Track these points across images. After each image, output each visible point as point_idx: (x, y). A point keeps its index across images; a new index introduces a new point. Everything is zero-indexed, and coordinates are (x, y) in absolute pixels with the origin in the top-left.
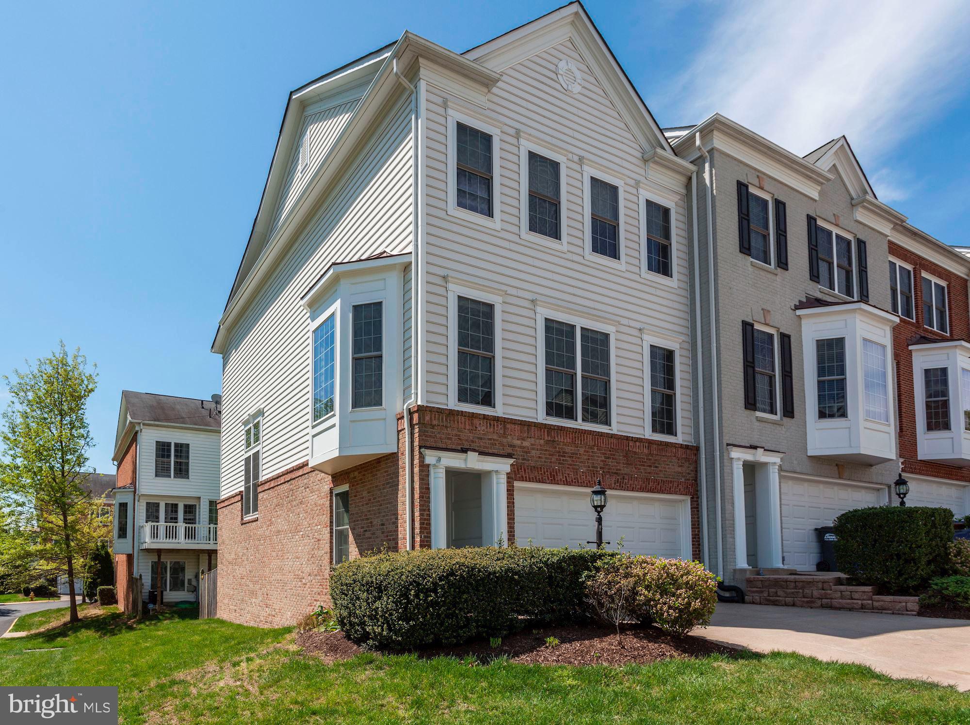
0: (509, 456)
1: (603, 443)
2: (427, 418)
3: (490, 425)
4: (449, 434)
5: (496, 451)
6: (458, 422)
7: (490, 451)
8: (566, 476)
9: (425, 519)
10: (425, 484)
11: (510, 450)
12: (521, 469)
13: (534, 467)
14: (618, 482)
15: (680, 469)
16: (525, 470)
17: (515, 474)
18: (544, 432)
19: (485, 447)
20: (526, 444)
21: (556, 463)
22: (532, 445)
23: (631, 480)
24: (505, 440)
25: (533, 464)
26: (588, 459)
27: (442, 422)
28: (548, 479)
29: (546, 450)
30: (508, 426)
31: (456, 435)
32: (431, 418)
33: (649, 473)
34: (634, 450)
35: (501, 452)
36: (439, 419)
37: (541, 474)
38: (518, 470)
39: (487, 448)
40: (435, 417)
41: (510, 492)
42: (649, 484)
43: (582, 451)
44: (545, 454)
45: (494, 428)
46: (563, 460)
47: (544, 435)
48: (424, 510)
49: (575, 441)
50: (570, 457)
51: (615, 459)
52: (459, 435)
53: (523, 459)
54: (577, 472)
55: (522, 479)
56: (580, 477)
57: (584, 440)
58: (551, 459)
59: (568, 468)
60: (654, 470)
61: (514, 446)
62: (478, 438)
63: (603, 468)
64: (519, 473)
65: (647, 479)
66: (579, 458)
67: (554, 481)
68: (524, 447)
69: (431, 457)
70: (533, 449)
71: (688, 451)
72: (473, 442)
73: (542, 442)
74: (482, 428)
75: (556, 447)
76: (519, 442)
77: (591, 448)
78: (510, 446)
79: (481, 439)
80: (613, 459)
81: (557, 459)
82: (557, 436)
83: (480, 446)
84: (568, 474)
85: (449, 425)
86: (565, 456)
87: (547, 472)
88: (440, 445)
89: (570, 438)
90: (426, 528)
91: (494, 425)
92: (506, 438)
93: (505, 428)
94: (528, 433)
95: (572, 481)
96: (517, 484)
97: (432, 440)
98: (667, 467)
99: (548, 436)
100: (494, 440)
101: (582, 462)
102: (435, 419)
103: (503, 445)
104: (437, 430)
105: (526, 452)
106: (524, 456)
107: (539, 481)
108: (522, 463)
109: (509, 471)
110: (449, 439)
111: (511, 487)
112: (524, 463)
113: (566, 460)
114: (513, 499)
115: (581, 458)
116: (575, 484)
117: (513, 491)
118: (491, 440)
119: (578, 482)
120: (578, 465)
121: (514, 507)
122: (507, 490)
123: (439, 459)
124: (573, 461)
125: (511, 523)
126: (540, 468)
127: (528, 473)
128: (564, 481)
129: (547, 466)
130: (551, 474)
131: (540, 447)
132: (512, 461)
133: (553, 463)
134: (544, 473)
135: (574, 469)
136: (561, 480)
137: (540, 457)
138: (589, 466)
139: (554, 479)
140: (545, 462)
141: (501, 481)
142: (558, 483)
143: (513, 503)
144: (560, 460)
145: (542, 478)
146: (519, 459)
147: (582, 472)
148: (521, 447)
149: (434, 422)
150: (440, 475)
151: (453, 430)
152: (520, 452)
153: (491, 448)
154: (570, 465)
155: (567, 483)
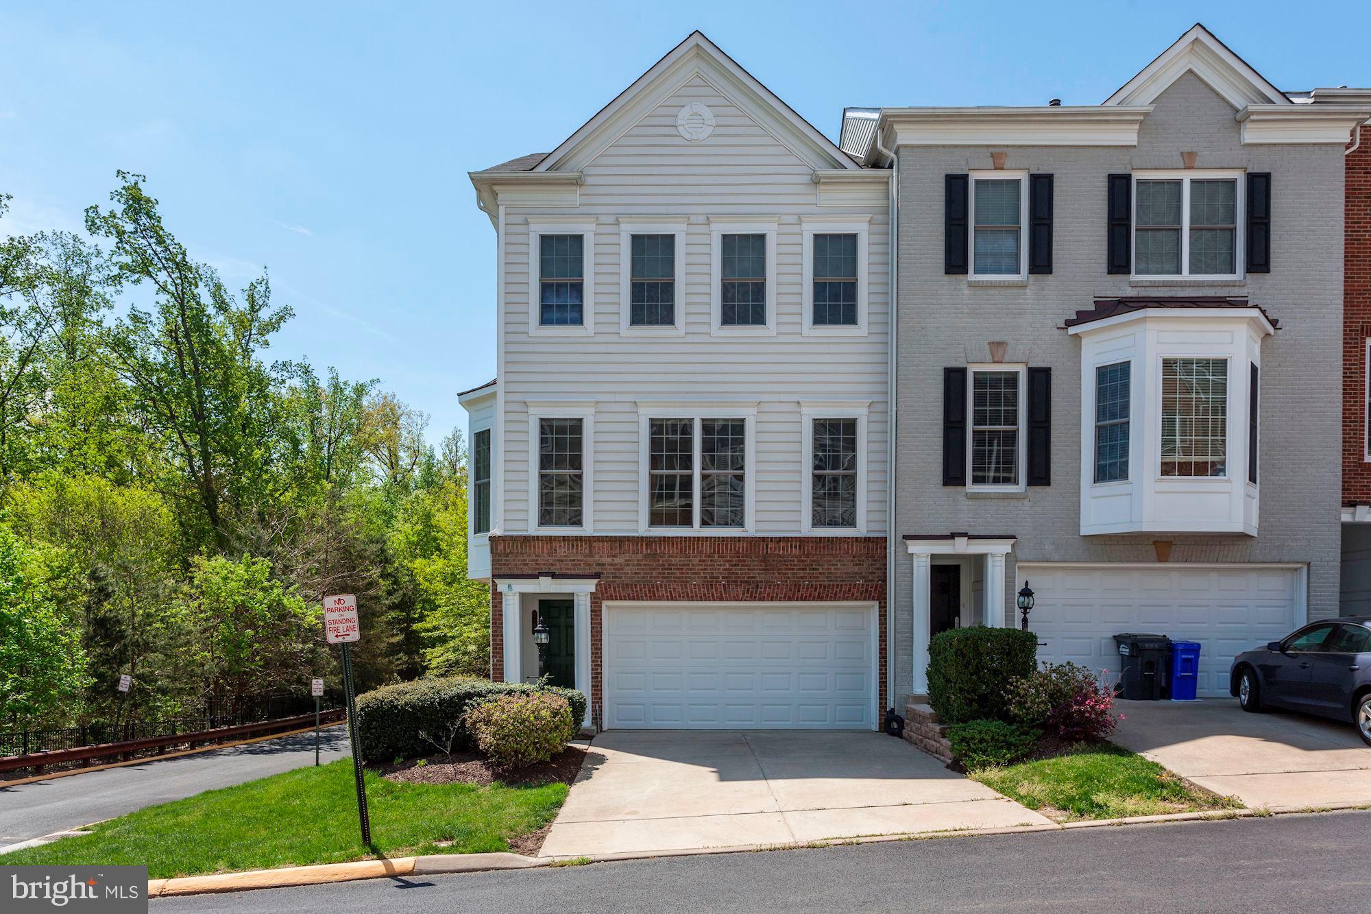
0: (597, 576)
1: (727, 549)
2: (501, 547)
3: (573, 545)
4: (525, 560)
5: (580, 572)
6: (535, 547)
7: (573, 572)
8: (670, 592)
9: (498, 644)
10: (498, 611)
11: (598, 569)
12: (610, 587)
13: (627, 585)
14: (748, 592)
15: (856, 569)
16: (614, 588)
17: (602, 594)
18: (642, 545)
19: (567, 569)
20: (617, 561)
21: (658, 577)
22: (626, 561)
23: (770, 588)
24: (590, 560)
25: (627, 581)
26: (705, 569)
27: (517, 548)
28: (646, 595)
29: (645, 565)
30: (596, 544)
31: (533, 560)
32: (505, 547)
33: (802, 578)
34: (777, 552)
35: (587, 572)
36: (513, 548)
37: (637, 590)
38: (606, 589)
39: (570, 569)
40: (509, 545)
41: (596, 613)
42: (799, 591)
43: (696, 561)
44: (643, 569)
45: (577, 549)
46: (668, 574)
47: (642, 549)
48: (497, 636)
49: (685, 550)
50: (678, 569)
51: (746, 565)
52: (537, 560)
53: (614, 577)
54: (686, 585)
55: (611, 598)
56: (691, 590)
57: (698, 548)
58: (652, 573)
59: (675, 581)
60: (809, 573)
61: (603, 565)
62: (559, 560)
63: (727, 578)
64: (607, 593)
65: (795, 586)
66: (691, 569)
67: (654, 596)
68: (616, 565)
69: (502, 585)
70: (628, 565)
71: (871, 545)
72: (552, 565)
73: (640, 556)
74: (562, 551)
75: (658, 561)
76: (609, 560)
77: (709, 556)
78: (598, 565)
79: (562, 561)
80: (742, 565)
81: (659, 573)
82: (660, 548)
83: (561, 569)
84: (674, 589)
85: (524, 551)
86: (671, 569)
87: (645, 588)
88: (516, 572)
89: (677, 549)
90: (498, 653)
91: (577, 545)
92: (593, 556)
93: (590, 546)
94: (620, 549)
95: (680, 596)
96: (605, 603)
97: (505, 568)
98: (833, 567)
99: (647, 549)
100: (578, 561)
101: (696, 573)
102: (509, 548)
103: (589, 565)
104: (510, 557)
105: (618, 569)
106: (615, 573)
107: (634, 599)
108: (612, 581)
109: (594, 591)
110: (525, 565)
111: (596, 607)
112: (615, 581)
113: (672, 573)
114: (601, 619)
115: (694, 569)
116: (683, 599)
117: (601, 611)
118: (574, 560)
119: (688, 596)
120: (689, 577)
121: (601, 628)
122: (592, 611)
123: (510, 586)
124: (683, 573)
125: (597, 644)
126: (636, 585)
127: (619, 591)
128: (667, 596)
129: (646, 581)
130: (649, 590)
131: (636, 562)
132: (595, 581)
133: (655, 577)
134: (641, 590)
135: (684, 582)
136: (663, 595)
137: (636, 573)
138: (706, 578)
139: (654, 595)
140: (643, 577)
141: (582, 602)
142: (660, 599)
143: (601, 624)
144: (664, 573)
145: (638, 596)
146: (609, 577)
147: (695, 585)
148: (611, 565)
149: (508, 551)
150: (511, 602)
151: (529, 555)
152: (610, 569)
153: (574, 569)
154: (678, 578)
155: (673, 599)
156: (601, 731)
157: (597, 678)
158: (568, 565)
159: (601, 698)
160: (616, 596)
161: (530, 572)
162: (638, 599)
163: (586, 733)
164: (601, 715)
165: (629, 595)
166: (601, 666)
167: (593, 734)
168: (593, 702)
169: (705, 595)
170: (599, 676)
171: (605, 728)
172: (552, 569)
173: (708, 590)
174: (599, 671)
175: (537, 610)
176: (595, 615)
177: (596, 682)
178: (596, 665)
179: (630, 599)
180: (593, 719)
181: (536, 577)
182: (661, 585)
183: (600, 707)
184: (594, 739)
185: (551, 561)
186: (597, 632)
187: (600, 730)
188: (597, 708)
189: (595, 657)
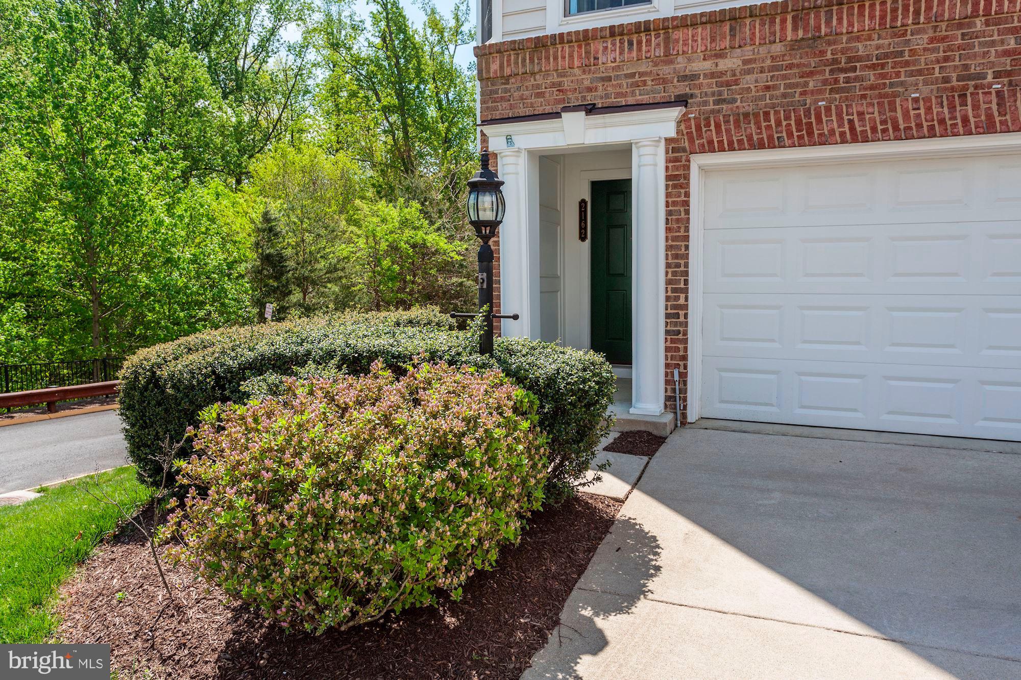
0: (682, 101)
2: (495, 67)
3: (631, 44)
4: (538, 86)
5: (645, 99)
6: (556, 58)
7: (631, 100)
8: (851, 122)
11: (682, 88)
12: (708, 125)
13: (746, 115)
16: (718, 126)
17: (691, 141)
19: (618, 95)
20: (725, 64)
21: (820, 92)
22: (745, 62)
24: (666, 69)
25: (748, 107)
27: (524, 65)
28: (790, 135)
29: (790, 66)
30: (679, 35)
31: (553, 85)
32: (501, 67)
35: (659, 97)
36: (516, 63)
37: (769, 127)
38: (698, 128)
39: (624, 95)
40: (509, 60)
41: (677, 183)
44: (785, 77)
45: (640, 50)
46: (848, 80)
50: (873, 67)
52: (560, 84)
53: (717, 102)
55: (710, 148)
56: (907, 113)
58: (806, 84)
59: (864, 97)
61: (694, 77)
62: (603, 79)
63: (1011, 74)
64: (700, 136)
66: (907, 63)
67: (809, 138)
68: (722, 74)
69: (497, 138)
70: (749, 72)
72: (590, 90)
74: (608, 56)
76: (708, 65)
78: (683, 78)
79: (609, 79)
81: (825, 82)
83: (607, 96)
84: (861, 114)
85: (536, 69)
86: (854, 69)
87: (787, 118)
88: (521, 111)
91: (639, 43)
92: (672, 62)
93: (667, 41)
94: (733, 35)
95: (874, 129)
96: (697, 161)
97: (505, 104)
100: (641, 74)
101: (920, 72)
102: (509, 65)
103: (665, 81)
104: (513, 83)
105: (728, 84)
106: (720, 94)
107: (761, 146)
108: (712, 111)
109: (672, 134)
110: (539, 95)
111: (677, 168)
112: (719, 111)
113: (856, 79)
114: (687, 195)
115: (915, 63)
116: (885, 136)
117: (687, 177)
118: (633, 75)
119: (896, 128)
120: (902, 84)
121: (687, 212)
122: (668, 178)
123: (509, 139)
124: (883, 76)
125: (678, 247)
126: (767, 114)
127: (728, 131)
128: (842, 134)
129: (792, 104)
130: (799, 122)
131: (769, 62)
132: (675, 113)
133: (812, 92)
134: (779, 123)
135: (886, 96)
136: (832, 132)
137: (768, 88)
138: (946, 80)
139: (810, 133)
140: (784, 96)
141: (647, 160)
142: (823, 141)
143: (686, 204)
144: (836, 81)
145: (770, 137)
146: (705, 103)
147: (916, 100)
148: (712, 75)
149: (507, 71)
150: (510, 169)
151: (547, 74)
152: (710, 86)
153: (633, 93)
154: (872, 88)
155: (856, 137)
156: (684, 424)
157: (677, 316)
158: (620, 86)
159: (684, 358)
160: (721, 142)
161: (548, 109)
162: (772, 146)
163: (650, 429)
164: (684, 391)
165: (750, 138)
166: (685, 291)
167: (663, 434)
168: (667, 366)
169: (942, 122)
170: (682, 313)
171: (692, 416)
172: (590, 98)
173: (952, 108)
174: (682, 301)
175: (588, 199)
176: (674, 186)
177: (676, 324)
178: (675, 290)
179: (752, 147)
180: (668, 398)
181: (557, 115)
182: (828, 109)
183: (683, 376)
184: (663, 449)
185: (587, 83)
186: (678, 220)
187: (682, 422)
188: (676, 378)
189: (674, 274)
